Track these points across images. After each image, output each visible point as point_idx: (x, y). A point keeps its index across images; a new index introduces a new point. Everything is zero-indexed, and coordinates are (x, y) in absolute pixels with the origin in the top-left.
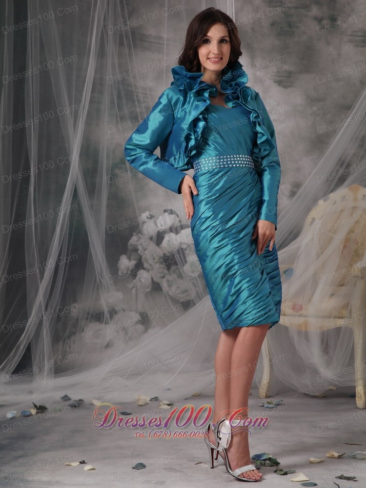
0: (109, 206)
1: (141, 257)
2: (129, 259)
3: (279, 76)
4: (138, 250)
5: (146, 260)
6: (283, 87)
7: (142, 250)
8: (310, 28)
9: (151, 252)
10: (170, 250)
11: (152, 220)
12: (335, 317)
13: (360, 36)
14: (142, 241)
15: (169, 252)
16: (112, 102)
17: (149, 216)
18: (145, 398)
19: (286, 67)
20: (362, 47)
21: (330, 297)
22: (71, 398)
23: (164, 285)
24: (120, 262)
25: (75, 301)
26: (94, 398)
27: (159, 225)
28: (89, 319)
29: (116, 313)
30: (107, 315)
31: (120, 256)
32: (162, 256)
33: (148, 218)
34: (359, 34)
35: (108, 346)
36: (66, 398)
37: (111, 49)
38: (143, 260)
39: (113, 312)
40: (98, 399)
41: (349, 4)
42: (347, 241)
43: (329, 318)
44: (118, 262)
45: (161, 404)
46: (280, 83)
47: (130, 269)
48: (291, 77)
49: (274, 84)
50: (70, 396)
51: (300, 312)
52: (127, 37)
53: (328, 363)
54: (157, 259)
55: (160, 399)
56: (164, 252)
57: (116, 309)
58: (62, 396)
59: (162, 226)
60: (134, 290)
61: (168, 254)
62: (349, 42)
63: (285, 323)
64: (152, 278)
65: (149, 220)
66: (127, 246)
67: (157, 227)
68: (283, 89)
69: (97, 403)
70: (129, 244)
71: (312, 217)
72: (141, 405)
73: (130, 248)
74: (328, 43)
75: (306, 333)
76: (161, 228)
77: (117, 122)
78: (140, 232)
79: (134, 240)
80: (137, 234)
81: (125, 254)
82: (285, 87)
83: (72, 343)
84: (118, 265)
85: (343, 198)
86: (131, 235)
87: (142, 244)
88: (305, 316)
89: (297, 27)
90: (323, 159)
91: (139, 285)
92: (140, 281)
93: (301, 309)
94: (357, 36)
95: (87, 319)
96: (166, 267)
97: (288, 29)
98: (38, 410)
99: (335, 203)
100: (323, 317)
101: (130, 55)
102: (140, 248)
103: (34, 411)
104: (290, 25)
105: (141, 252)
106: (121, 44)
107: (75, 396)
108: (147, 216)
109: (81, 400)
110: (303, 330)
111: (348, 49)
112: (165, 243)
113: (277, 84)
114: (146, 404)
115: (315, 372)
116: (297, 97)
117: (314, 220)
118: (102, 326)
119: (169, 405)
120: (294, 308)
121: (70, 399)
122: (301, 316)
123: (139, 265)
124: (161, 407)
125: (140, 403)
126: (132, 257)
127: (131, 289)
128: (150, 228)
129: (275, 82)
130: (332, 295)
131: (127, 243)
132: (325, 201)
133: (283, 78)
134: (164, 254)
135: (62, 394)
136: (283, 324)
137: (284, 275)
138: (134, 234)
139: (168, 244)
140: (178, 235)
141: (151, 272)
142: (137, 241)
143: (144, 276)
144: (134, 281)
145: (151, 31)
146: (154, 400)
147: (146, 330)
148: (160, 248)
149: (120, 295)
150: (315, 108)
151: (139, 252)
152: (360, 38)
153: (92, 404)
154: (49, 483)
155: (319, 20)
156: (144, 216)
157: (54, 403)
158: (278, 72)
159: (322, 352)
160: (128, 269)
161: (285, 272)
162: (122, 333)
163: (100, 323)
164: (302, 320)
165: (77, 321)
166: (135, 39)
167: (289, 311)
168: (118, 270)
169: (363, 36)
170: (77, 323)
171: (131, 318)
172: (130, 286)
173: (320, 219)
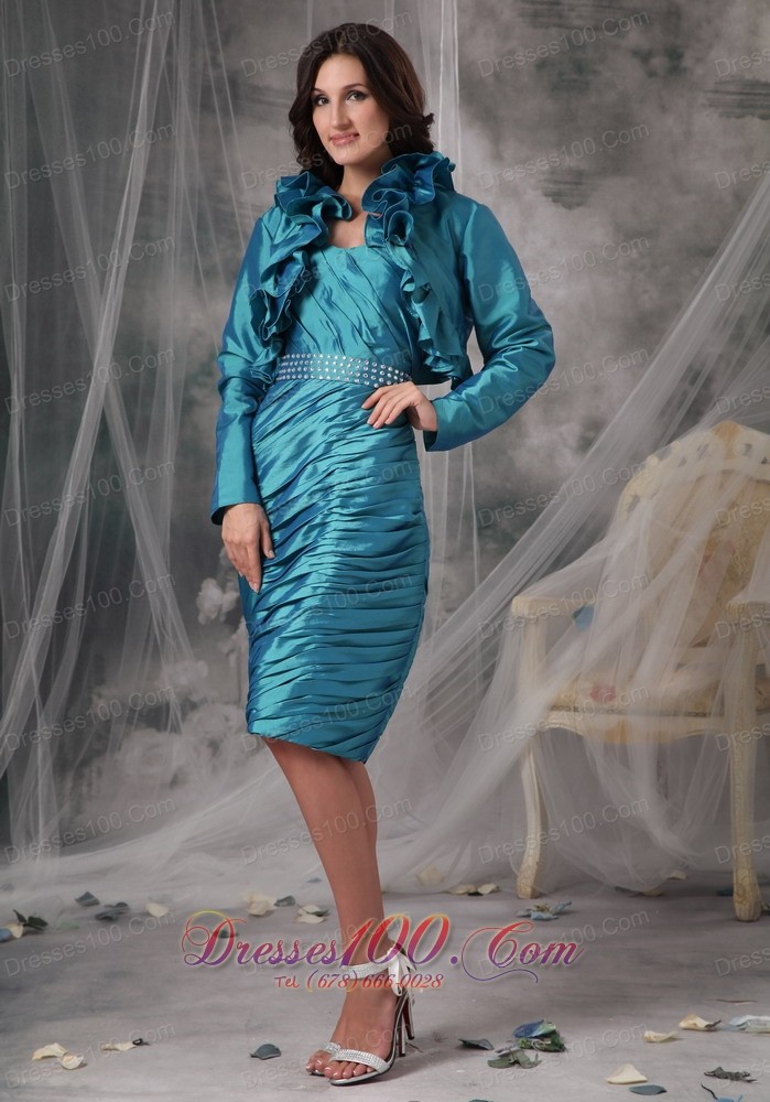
0: (180, 471)
2: (223, 587)
3: (556, 182)
6: (564, 206)
8: (623, 74)
12: (689, 714)
13: (734, 93)
18: (265, 899)
19: (571, 162)
20: (738, 117)
21: (676, 671)
22: (100, 899)
24: (201, 594)
25: (101, 682)
26: (151, 900)
28: (135, 721)
29: (194, 706)
30: (175, 711)
31: (201, 582)
34: (732, 88)
35: (175, 782)
36: (87, 900)
37: (184, 115)
39: (189, 706)
40: (161, 902)
41: (709, 21)
42: (711, 543)
43: (675, 715)
44: (197, 595)
45: (301, 911)
46: (556, 197)
47: (225, 610)
48: (580, 184)
49: (544, 198)
50: (96, 895)
51: (610, 704)
52: (220, 91)
53: (673, 819)
55: (298, 901)
57: (195, 698)
58: (77, 897)
60: (233, 658)
62: (710, 106)
63: (575, 728)
66: (219, 559)
68: (564, 210)
69: (157, 911)
70: (221, 555)
71: (633, 493)
72: (257, 916)
73: (223, 564)
74: (664, 109)
75: (624, 750)
77: (198, 282)
81: (213, 575)
82: (569, 206)
83: (94, 775)
84: (198, 602)
85: (703, 451)
88: (620, 712)
89: (595, 72)
90: (652, 367)
93: (612, 697)
94: (728, 93)
95: (130, 721)
97: (575, 76)
98: (27, 928)
99: (683, 462)
100: (663, 714)
101: (228, 130)
103: (17, 931)
104: (580, 68)
106: (206, 107)
107: (108, 896)
109: (122, 905)
110: (618, 742)
111: (707, 121)
113: (550, 199)
114: (269, 913)
115: (643, 837)
116: (593, 228)
117: (636, 499)
118: (161, 737)
119: (319, 914)
120: (595, 694)
121: (96, 903)
122: (611, 711)
124: (301, 920)
125: (255, 912)
126: (230, 584)
127: (228, 655)
129: (546, 195)
130: (680, 666)
131: (219, 552)
132: (661, 458)
133: (562, 186)
135: (79, 891)
136: (573, 730)
137: (574, 622)
144: (234, 637)
146: (285, 903)
149: (203, 668)
150: (634, 254)
152: (734, 97)
153: (148, 914)
154: (67, 1090)
155: (644, 56)
157: (62, 912)
158: (553, 172)
159: (660, 793)
160: (220, 610)
161: (576, 614)
162: (206, 752)
163: (159, 730)
164: (614, 720)
165: (107, 725)
166: (235, 96)
167: (585, 701)
168: (197, 611)
169: (742, 93)
170: (108, 731)
171: (227, 719)
172: (224, 647)
173: (652, 497)
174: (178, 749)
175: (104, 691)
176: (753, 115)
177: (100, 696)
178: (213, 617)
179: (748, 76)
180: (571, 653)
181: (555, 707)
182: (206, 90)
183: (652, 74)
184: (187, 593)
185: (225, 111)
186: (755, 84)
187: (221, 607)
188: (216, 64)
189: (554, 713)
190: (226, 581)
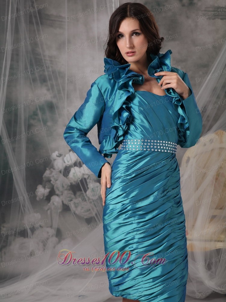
0: (27, 149)
1: (53, 186)
2: (44, 187)
4: (51, 181)
5: (57, 188)
9: (60, 182)
10: (76, 180)
11: (61, 157)
12: (215, 241)
13: (212, 11)
14: (53, 174)
15: (75, 182)
16: (26, 69)
17: (58, 155)
20: (213, 19)
21: (210, 222)
23: (72, 207)
25: (4, 222)
27: (66, 161)
28: (17, 235)
29: (35, 230)
30: (29, 231)
31: (37, 186)
32: (70, 184)
33: (57, 156)
34: (211, 9)
37: (23, 26)
38: (55, 188)
39: (33, 230)
43: (211, 241)
47: (45, 195)
52: (36, 17)
53: (212, 277)
54: (66, 187)
56: (71, 182)
59: (68, 162)
60: (49, 212)
61: (74, 183)
64: (63, 202)
65: (58, 158)
66: (42, 178)
67: (65, 162)
70: (44, 176)
71: (187, 156)
73: (44, 179)
74: (188, 17)
76: (68, 163)
77: (31, 83)
78: (52, 167)
79: (47, 173)
80: (50, 169)
81: (41, 184)
83: (3, 254)
85: (211, 141)
86: (45, 170)
87: (53, 176)
88: (190, 240)
89: (164, 5)
91: (53, 207)
92: (54, 204)
94: (209, 11)
95: (15, 235)
96: (72, 193)
99: (205, 145)
100: (206, 241)
101: (38, 30)
102: (52, 179)
104: (159, 4)
105: (53, 182)
106: (31, 22)
108: (56, 155)
111: (202, 20)
112: (71, 175)
115: (201, 283)
117: (189, 159)
118: (26, 240)
123: (52, 193)
126: (46, 186)
127: (47, 211)
128: (59, 164)
131: (42, 176)
134: (71, 183)
138: (47, 169)
139: (74, 176)
140: (81, 168)
141: (61, 197)
142: (50, 174)
143: (56, 200)
144: (49, 204)
145: (53, 12)
147: (59, 241)
148: (67, 179)
149: (38, 216)
151: (52, 182)
156: (54, 155)
159: (207, 269)
162: (41, 245)
163: (25, 237)
165: (7, 237)
166: (40, 18)
168: (35, 196)
169: (214, 11)
170: (7, 239)
171: (48, 233)
172: (46, 208)
173: (194, 158)
174: (31, 243)
176: (218, 18)
177: (4, 227)
178: (42, 198)
179: (216, 5)
182: (31, 16)
183: (183, 5)
185: (37, 24)
186: (219, 8)
187: (44, 194)
188: (34, 7)
190: (46, 185)
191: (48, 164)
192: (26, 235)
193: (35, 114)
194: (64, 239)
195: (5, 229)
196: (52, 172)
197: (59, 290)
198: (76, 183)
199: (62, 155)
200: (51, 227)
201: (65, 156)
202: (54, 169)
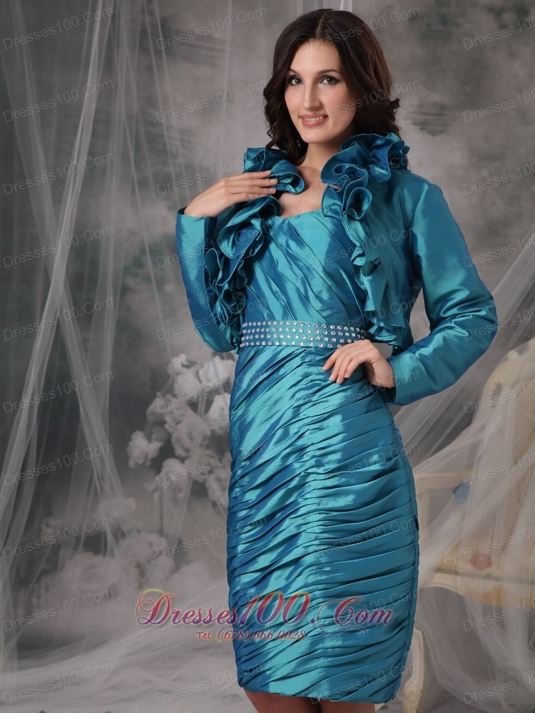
1: (169, 436)
2: (149, 438)
3: (423, 114)
4: (165, 422)
5: (179, 441)
6: (429, 133)
7: (173, 424)
8: (479, 26)
9: (189, 428)
10: (224, 424)
11: (193, 369)
14: (172, 406)
15: (221, 428)
16: (125, 156)
17: (185, 363)
19: (436, 97)
24: (131, 443)
25: (49, 513)
27: (203, 379)
28: (80, 548)
29: (123, 535)
30: (110, 537)
31: (131, 434)
32: (209, 434)
33: (184, 366)
37: (126, 56)
38: (173, 440)
39: (120, 534)
44: (128, 444)
46: (423, 126)
47: (150, 456)
48: (443, 115)
49: (413, 127)
51: (487, 571)
54: (199, 439)
56: (213, 428)
57: (125, 528)
59: (209, 381)
60: (156, 495)
61: (219, 432)
63: (456, 589)
65: (186, 370)
66: (145, 415)
67: (200, 381)
68: (429, 137)
70: (148, 412)
71: (496, 382)
73: (150, 418)
74: (512, 55)
75: (500, 610)
76: (207, 384)
77: (133, 191)
78: (171, 391)
79: (157, 405)
80: (164, 395)
81: (142, 429)
82: (433, 133)
83: (43, 590)
84: (128, 450)
86: (155, 396)
87: (171, 413)
88: (497, 579)
89: (457, 25)
91: (165, 484)
92: (169, 478)
93: (489, 564)
95: (76, 547)
96: (214, 455)
97: (440, 28)
102: (168, 419)
104: (444, 21)
105: (171, 427)
106: (143, 49)
108: (182, 363)
110: (494, 603)
112: (213, 411)
113: (418, 127)
116: (452, 151)
117: (498, 389)
118: (98, 559)
120: (474, 561)
122: (488, 577)
123: (167, 451)
126: (154, 436)
127: (152, 493)
128: (188, 384)
129: (415, 124)
131: (146, 410)
132: (521, 353)
133: (428, 117)
134: (212, 432)
136: (454, 590)
137: (453, 496)
138: (158, 394)
139: (220, 414)
141: (187, 463)
142: (163, 407)
143: (175, 471)
144: (157, 478)
145: (192, 26)
147: (177, 568)
148: (204, 420)
149: (131, 503)
150: (485, 173)
151: (166, 426)
155: (497, 12)
156: (178, 361)
158: (421, 105)
159: (530, 648)
160: (146, 457)
161: (455, 490)
162: (134, 572)
163: (96, 553)
164: (490, 585)
165: (56, 548)
167: (465, 566)
168: (127, 458)
171: (151, 545)
172: (150, 487)
173: (513, 386)
174: (112, 568)
175: (53, 522)
177: (48, 525)
178: (141, 462)
180: (451, 522)
181: (439, 570)
182: (144, 33)
183: (503, 27)
184: (120, 443)
185: (158, 53)
187: (147, 454)
188: (151, 13)
189: (438, 575)
190: (152, 433)
191: (161, 382)
192: (103, 547)
193: (138, 263)
194: (188, 563)
195: (50, 530)
196: (168, 401)
197: (175, 680)
198: (225, 433)
199: (196, 363)
200: (161, 532)
201: (202, 366)
202: (174, 396)
